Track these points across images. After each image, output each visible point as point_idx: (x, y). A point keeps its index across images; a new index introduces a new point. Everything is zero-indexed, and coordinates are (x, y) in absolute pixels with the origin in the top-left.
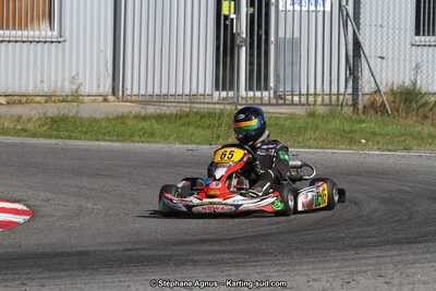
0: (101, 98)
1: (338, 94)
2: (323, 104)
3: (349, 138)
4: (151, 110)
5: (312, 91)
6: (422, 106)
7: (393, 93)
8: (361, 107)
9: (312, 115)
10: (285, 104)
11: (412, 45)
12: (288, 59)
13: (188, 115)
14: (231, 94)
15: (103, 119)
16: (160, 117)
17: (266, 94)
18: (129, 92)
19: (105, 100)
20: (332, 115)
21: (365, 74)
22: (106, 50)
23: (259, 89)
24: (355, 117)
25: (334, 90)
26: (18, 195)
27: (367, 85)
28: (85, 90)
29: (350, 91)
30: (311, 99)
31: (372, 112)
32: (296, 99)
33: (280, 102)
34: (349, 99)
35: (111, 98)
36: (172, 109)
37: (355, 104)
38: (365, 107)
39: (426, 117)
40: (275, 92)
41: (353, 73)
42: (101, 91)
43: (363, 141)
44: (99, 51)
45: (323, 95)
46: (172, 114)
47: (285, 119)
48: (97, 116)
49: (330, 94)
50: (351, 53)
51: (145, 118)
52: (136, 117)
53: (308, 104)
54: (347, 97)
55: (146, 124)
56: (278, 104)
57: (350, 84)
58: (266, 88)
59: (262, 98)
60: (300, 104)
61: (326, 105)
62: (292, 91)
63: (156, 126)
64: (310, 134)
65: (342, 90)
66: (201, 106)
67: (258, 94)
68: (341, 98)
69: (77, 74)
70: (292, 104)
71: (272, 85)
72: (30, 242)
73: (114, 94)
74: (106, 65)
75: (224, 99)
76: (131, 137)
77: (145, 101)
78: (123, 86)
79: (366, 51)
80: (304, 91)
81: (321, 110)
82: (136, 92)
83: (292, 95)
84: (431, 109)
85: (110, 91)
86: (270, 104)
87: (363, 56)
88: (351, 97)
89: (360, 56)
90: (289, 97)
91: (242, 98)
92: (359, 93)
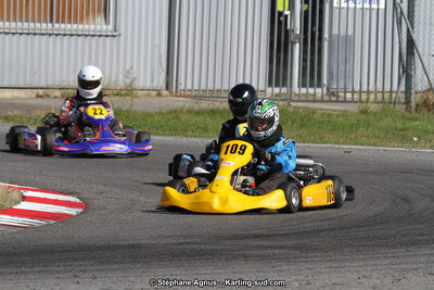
0: (155, 93)
1: (391, 92)
2: (376, 102)
3: (402, 136)
4: (204, 105)
5: (365, 88)
8: (413, 105)
9: (364, 112)
10: (337, 101)
12: (342, 55)
14: (284, 90)
15: (156, 113)
16: (213, 112)
17: (319, 90)
18: (182, 87)
19: (159, 95)
20: (384, 113)
21: (418, 73)
22: (160, 46)
23: (312, 86)
24: (408, 114)
25: (388, 88)
26: (71, 187)
27: (420, 83)
28: (139, 84)
29: (403, 88)
30: (364, 97)
31: (425, 110)
32: (349, 96)
33: (333, 99)
34: (402, 97)
35: (165, 92)
37: (407, 102)
38: (417, 105)
40: (328, 89)
41: (407, 71)
42: (155, 85)
43: (415, 139)
44: (154, 46)
45: (376, 92)
47: (338, 116)
48: (151, 111)
49: (383, 92)
50: (404, 51)
51: (198, 113)
52: (190, 111)
53: (361, 102)
54: (400, 95)
55: (199, 119)
56: (330, 101)
57: (403, 82)
58: (320, 85)
59: (314, 95)
60: (353, 101)
61: (378, 102)
62: (345, 88)
63: (209, 121)
64: (361, 131)
65: (395, 88)
67: (311, 91)
68: (394, 95)
69: (132, 68)
70: (345, 101)
71: (325, 82)
72: (83, 234)
73: (167, 88)
74: (160, 60)
75: (277, 95)
76: (184, 131)
77: (199, 96)
78: (177, 81)
79: (420, 50)
80: (357, 88)
81: (373, 107)
82: (189, 87)
83: (345, 92)
85: (164, 86)
86: (322, 101)
87: (416, 55)
88: (404, 95)
89: (413, 54)
90: (342, 94)
91: (296, 94)
92: (413, 91)
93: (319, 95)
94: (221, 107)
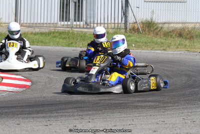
1: (118, 23)
2: (111, 28)
4: (37, 30)
5: (106, 22)
6: (156, 29)
7: (142, 23)
8: (128, 29)
10: (90, 28)
11: (145, 2)
13: (54, 33)
14: (69, 23)
16: (42, 34)
17: (82, 23)
18: (22, 22)
21: (130, 15)
22: (12, 3)
23: (78, 21)
24: (126, 34)
25: (116, 22)
27: (131, 19)
28: (3, 21)
29: (123, 22)
30: (106, 26)
31: (134, 32)
33: (88, 27)
36: (46, 30)
37: (126, 28)
38: (130, 30)
39: (157, 34)
40: (86, 23)
41: (125, 14)
42: (10, 21)
43: (133, 45)
44: (9, 3)
45: (111, 23)
46: (46, 33)
50: (124, 5)
51: (35, 34)
52: (32, 33)
54: (122, 25)
55: (37, 37)
56: (87, 28)
57: (124, 19)
58: (82, 21)
59: (80, 25)
61: (112, 29)
62: (94, 22)
63: (41, 38)
65: (120, 21)
66: (60, 29)
67: (78, 23)
68: (120, 25)
70: (93, 28)
71: (84, 19)
74: (12, 10)
75: (63, 25)
78: (20, 19)
81: (111, 31)
82: (25, 22)
83: (94, 24)
84: (160, 31)
86: (83, 28)
87: (129, 7)
88: (124, 25)
89: (128, 7)
90: (92, 25)
91: (74, 25)
92: (128, 23)
93: (82, 25)
94: (45, 31)
